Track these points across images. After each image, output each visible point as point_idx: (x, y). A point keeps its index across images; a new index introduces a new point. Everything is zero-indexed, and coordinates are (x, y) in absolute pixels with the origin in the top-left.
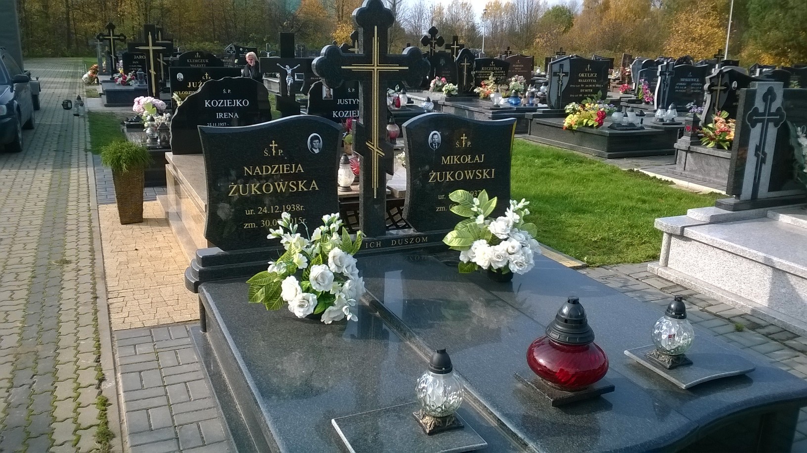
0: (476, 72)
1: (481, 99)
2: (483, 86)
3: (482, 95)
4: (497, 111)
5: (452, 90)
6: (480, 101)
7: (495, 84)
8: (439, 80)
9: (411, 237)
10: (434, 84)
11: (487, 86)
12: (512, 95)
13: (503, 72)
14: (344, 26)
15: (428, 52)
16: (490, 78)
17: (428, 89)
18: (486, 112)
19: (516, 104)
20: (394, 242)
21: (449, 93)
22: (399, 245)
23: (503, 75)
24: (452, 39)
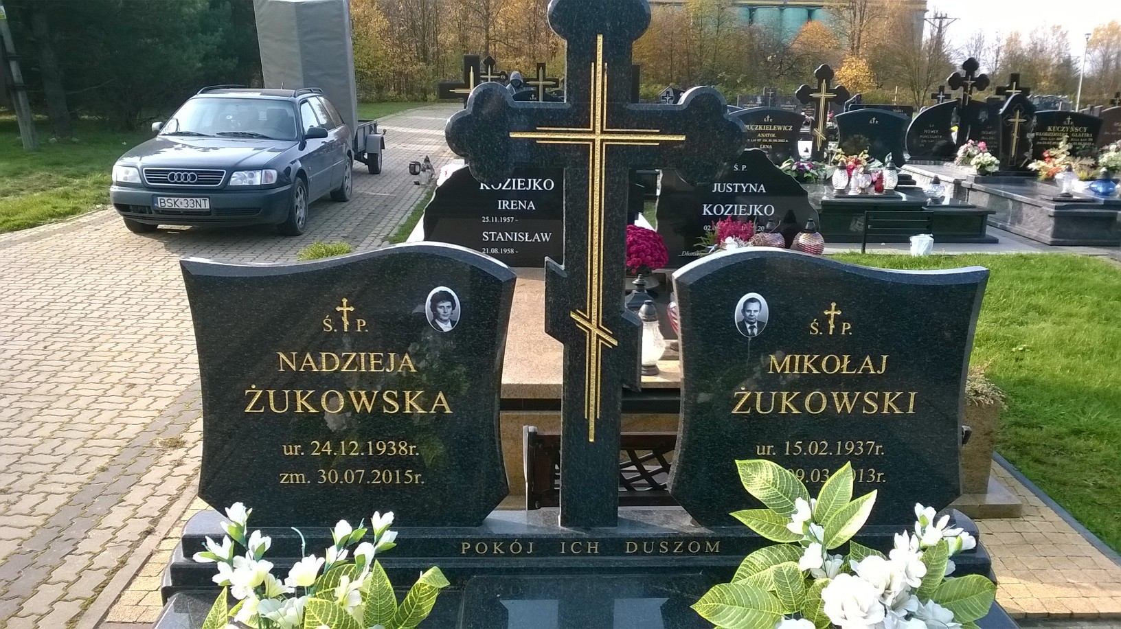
0: (1037, 134)
1: (1042, 182)
2: (1047, 160)
3: (1043, 174)
4: (1065, 204)
5: (989, 165)
6: (1039, 184)
7: (1070, 155)
8: (974, 146)
9: (675, 539)
10: (965, 152)
11: (1053, 159)
12: (1098, 178)
13: (1088, 135)
14: (853, 61)
15: (959, 99)
16: (1061, 144)
17: (952, 160)
18: (1044, 205)
19: (1105, 194)
20: (632, 547)
21: (982, 168)
22: (644, 554)
23: (1087, 141)
24: (1008, 80)
